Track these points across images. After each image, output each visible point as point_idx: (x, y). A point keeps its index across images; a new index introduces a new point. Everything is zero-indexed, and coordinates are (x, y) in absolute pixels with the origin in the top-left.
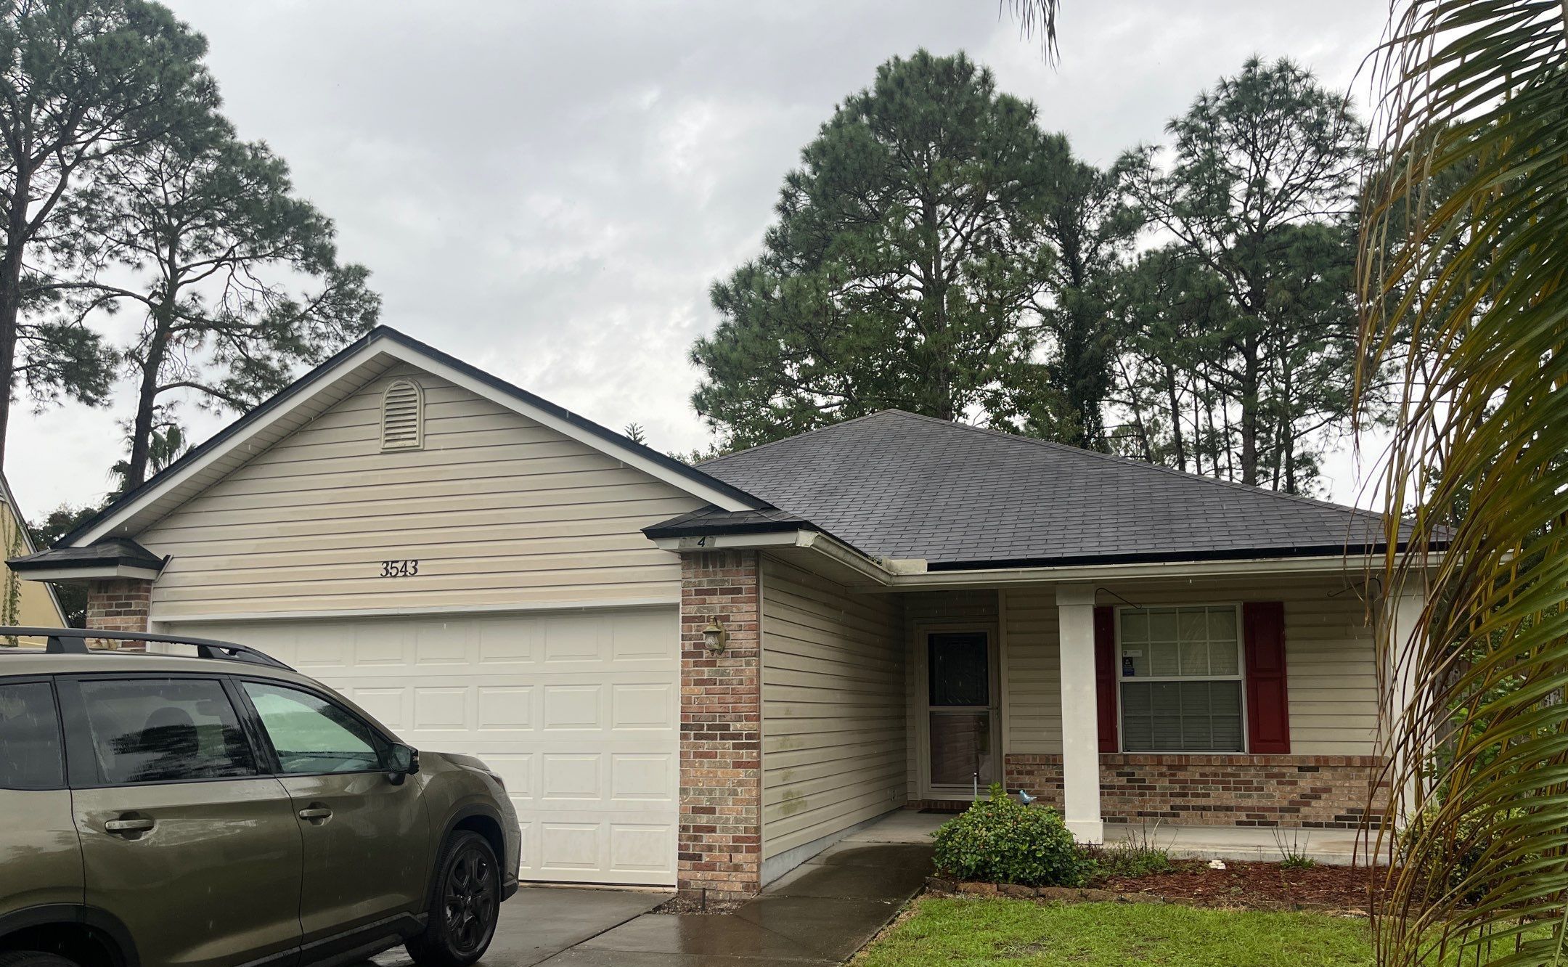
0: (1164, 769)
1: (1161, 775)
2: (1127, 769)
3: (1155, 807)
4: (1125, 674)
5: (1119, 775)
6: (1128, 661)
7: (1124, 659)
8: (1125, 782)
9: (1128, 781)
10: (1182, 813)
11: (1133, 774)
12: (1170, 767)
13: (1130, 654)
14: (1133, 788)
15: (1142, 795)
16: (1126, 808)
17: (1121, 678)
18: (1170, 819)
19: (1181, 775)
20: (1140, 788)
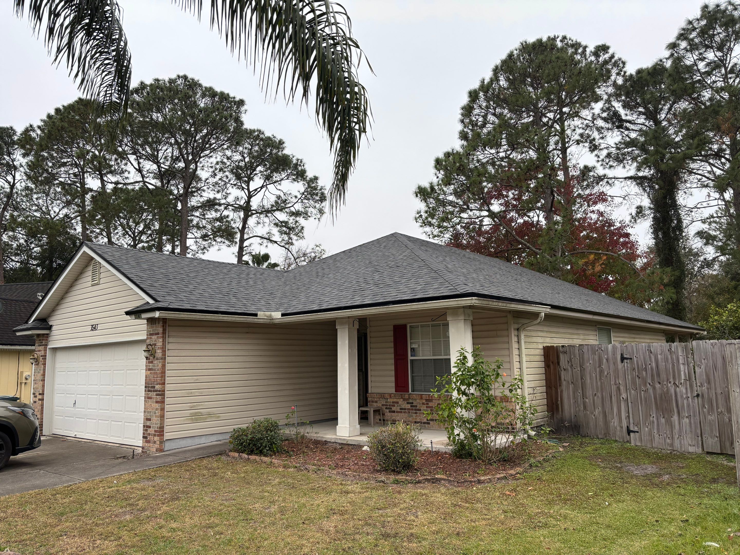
0: (424, 401)
1: (423, 404)
2: (411, 401)
3: (421, 419)
4: (411, 356)
5: (408, 403)
6: (413, 350)
7: (411, 349)
8: (410, 407)
9: (411, 406)
10: (431, 422)
11: (413, 403)
12: (426, 400)
13: (414, 346)
14: (412, 410)
15: (416, 413)
16: (410, 419)
17: (410, 358)
18: (426, 425)
19: (430, 404)
20: (415, 410)
